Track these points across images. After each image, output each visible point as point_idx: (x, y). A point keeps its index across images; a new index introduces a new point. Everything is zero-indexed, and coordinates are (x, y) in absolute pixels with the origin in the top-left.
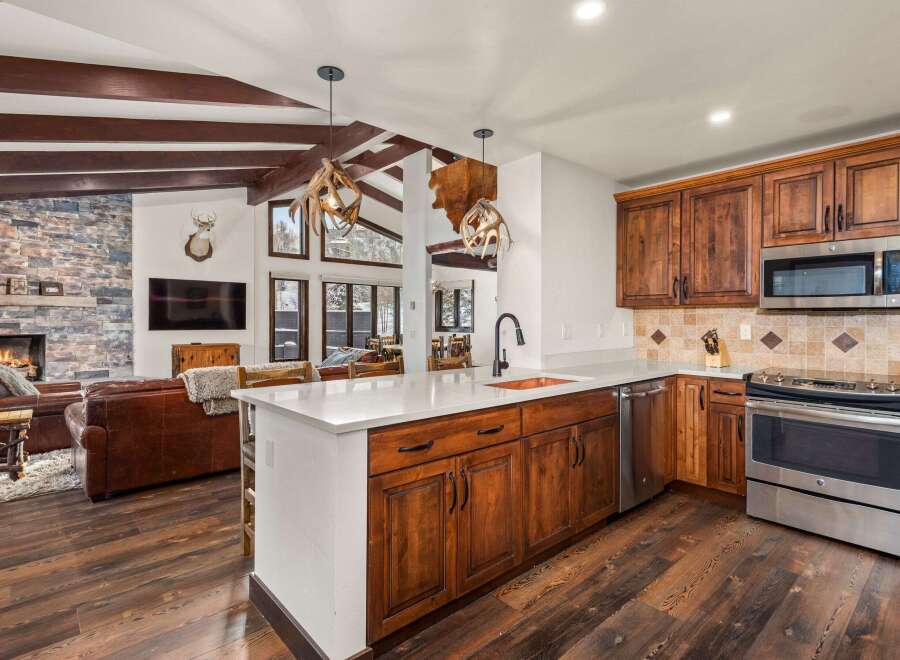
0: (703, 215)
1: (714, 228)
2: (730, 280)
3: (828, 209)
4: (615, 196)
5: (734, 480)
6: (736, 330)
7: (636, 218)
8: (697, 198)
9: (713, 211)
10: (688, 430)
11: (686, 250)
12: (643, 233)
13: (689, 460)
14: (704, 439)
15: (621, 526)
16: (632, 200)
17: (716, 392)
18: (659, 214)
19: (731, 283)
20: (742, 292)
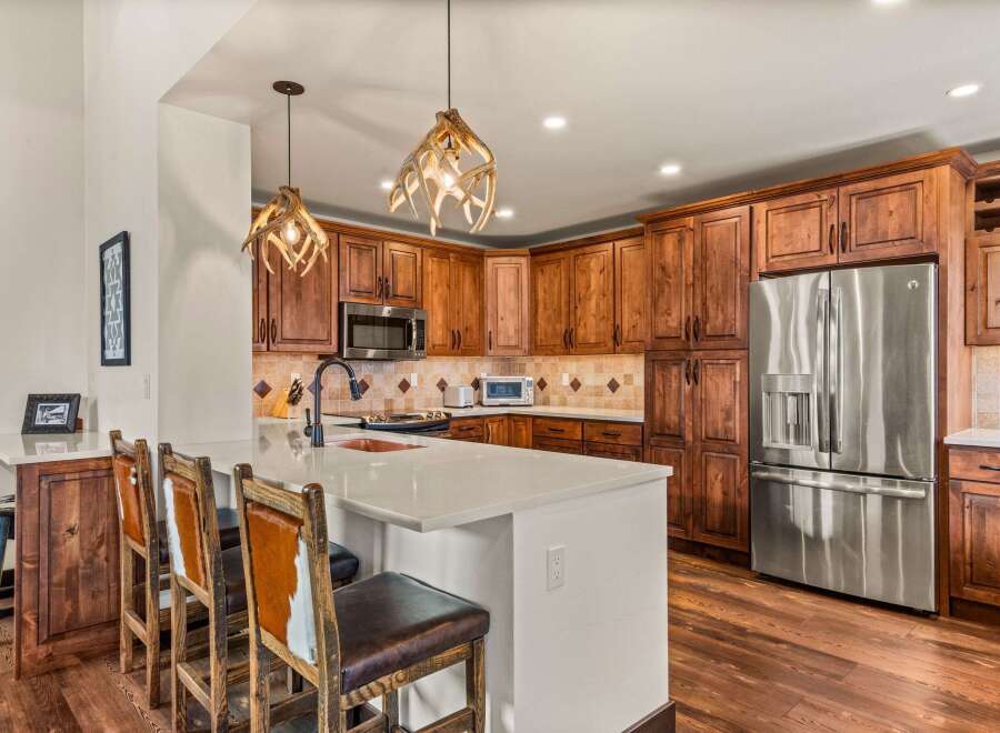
2: (313, 328)
3: (380, 278)
11: (273, 290)
19: (315, 331)
20: (324, 342)
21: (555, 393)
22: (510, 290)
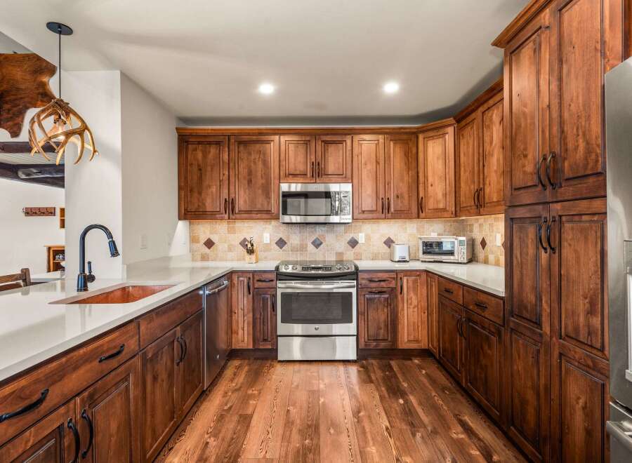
0: (244, 155)
1: (251, 166)
2: (260, 202)
3: (313, 163)
4: (177, 129)
5: (269, 339)
6: (261, 237)
7: (195, 150)
8: (240, 143)
9: (250, 154)
10: (240, 310)
11: (232, 179)
12: (201, 162)
13: (240, 332)
14: (251, 315)
15: (204, 400)
16: (191, 135)
17: (258, 281)
18: (213, 151)
19: (262, 205)
20: (268, 212)
21: (492, 253)
22: (438, 158)
